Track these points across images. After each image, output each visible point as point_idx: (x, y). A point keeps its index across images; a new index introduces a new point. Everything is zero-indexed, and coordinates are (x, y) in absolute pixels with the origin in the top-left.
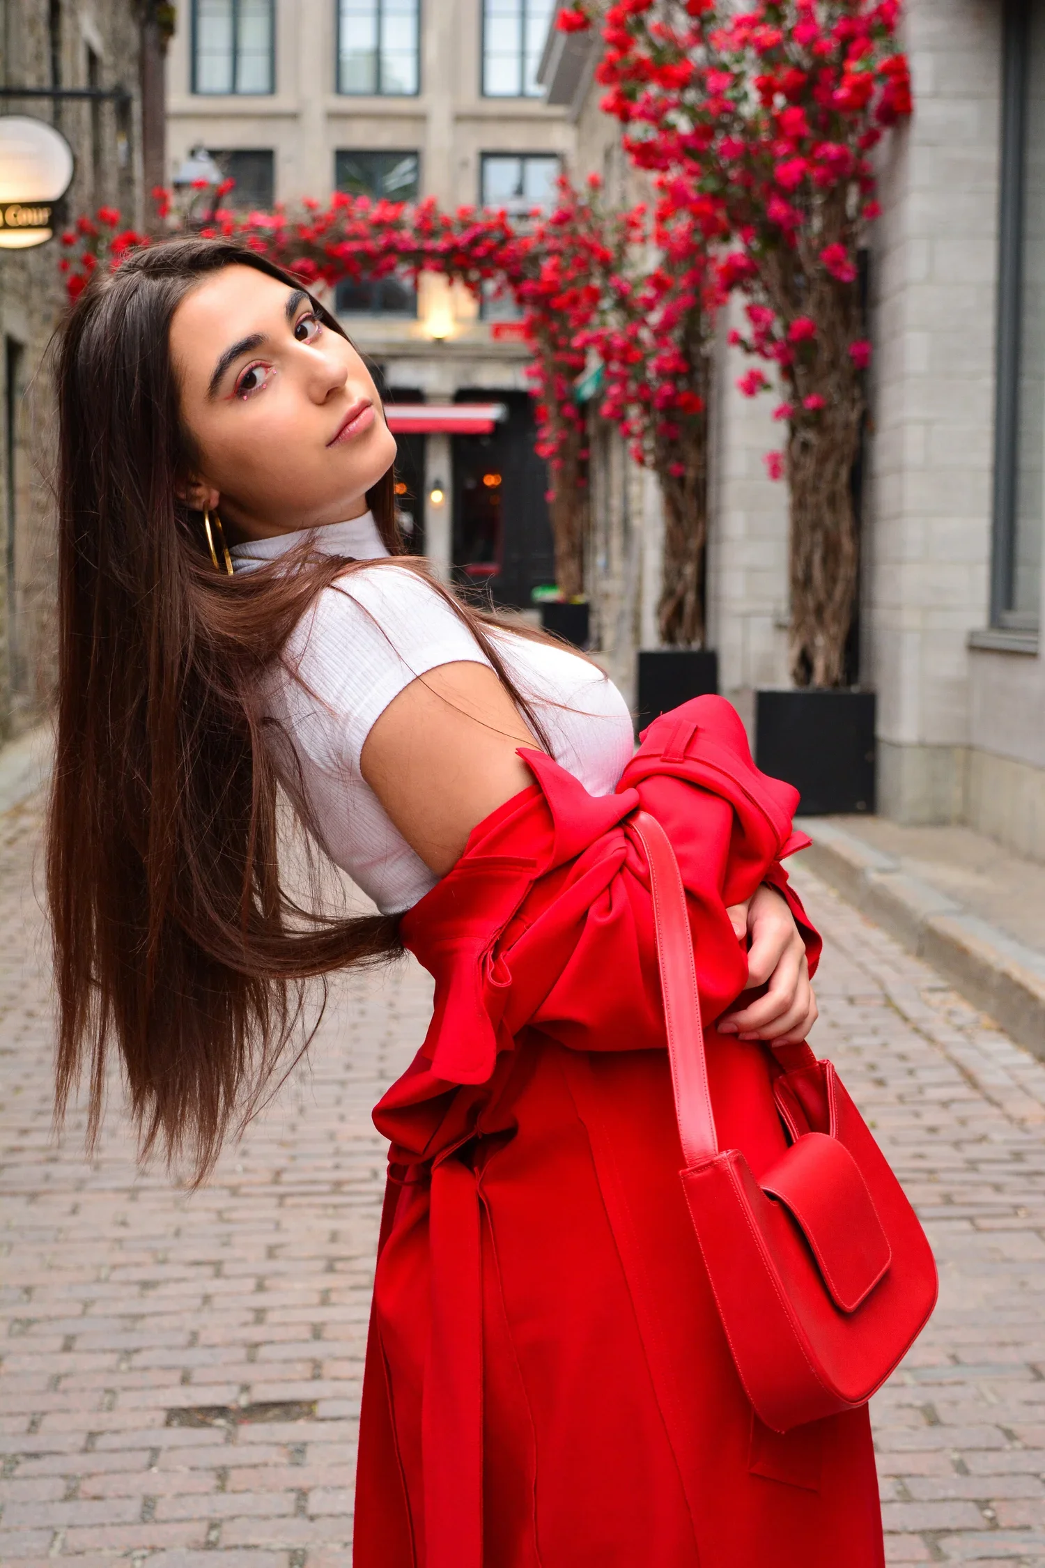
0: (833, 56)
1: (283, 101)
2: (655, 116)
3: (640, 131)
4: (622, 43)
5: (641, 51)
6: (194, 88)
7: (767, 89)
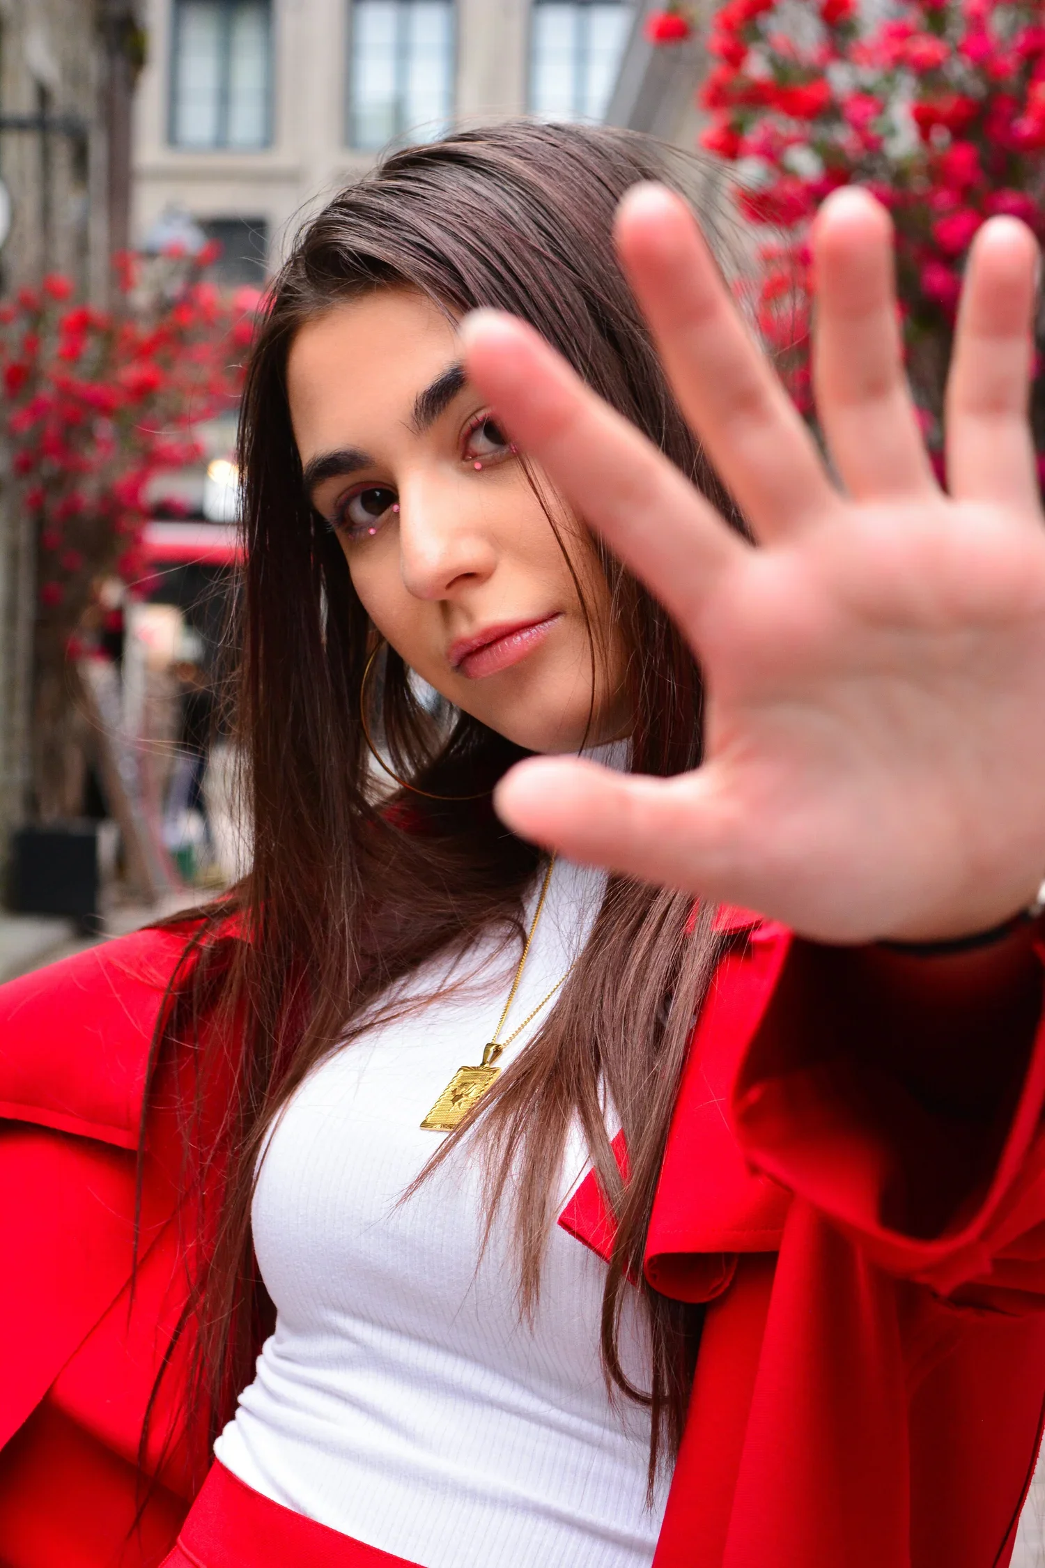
0: (1012, 81)
1: (283, 158)
2: (771, 153)
3: (751, 172)
4: (734, 57)
5: (757, 67)
6: (172, 136)
7: (925, 120)
